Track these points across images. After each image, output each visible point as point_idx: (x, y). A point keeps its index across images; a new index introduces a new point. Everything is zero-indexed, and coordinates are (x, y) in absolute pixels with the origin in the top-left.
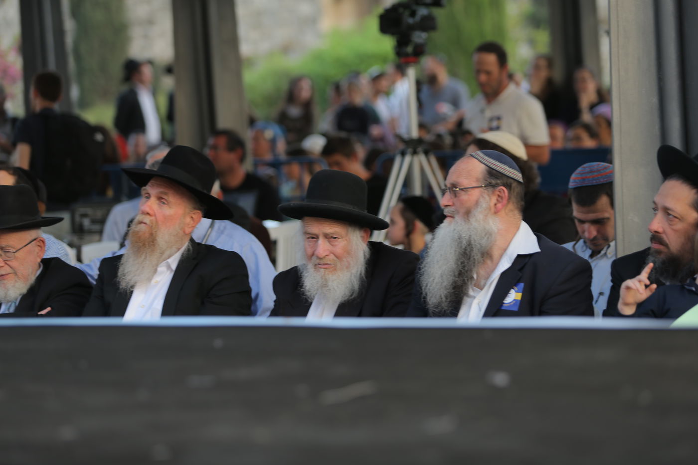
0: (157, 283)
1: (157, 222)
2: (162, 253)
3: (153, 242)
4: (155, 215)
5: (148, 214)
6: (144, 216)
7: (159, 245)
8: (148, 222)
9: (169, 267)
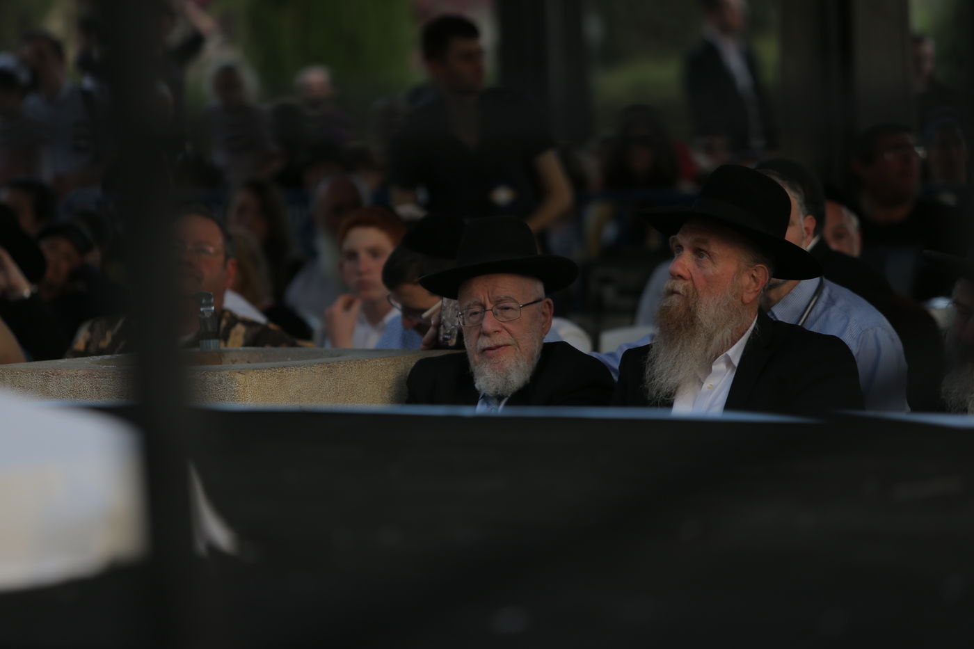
0: (712, 388)
1: (695, 288)
2: (710, 338)
3: (692, 321)
4: (692, 278)
5: (680, 277)
6: (674, 281)
7: (701, 325)
8: (681, 290)
9: (729, 362)
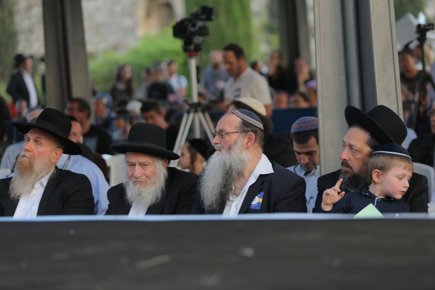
0: (35, 194)
1: (34, 156)
2: (37, 175)
3: (31, 168)
4: (33, 152)
5: (28, 151)
6: (26, 152)
7: (35, 170)
8: (28, 156)
9: (42, 184)
